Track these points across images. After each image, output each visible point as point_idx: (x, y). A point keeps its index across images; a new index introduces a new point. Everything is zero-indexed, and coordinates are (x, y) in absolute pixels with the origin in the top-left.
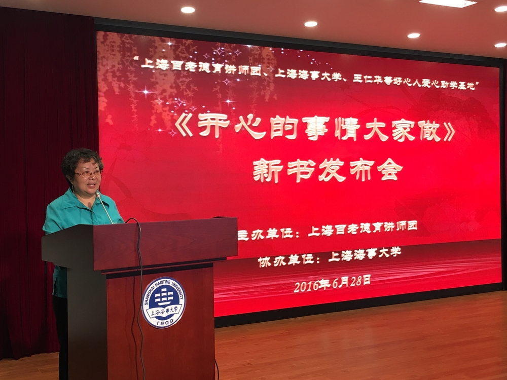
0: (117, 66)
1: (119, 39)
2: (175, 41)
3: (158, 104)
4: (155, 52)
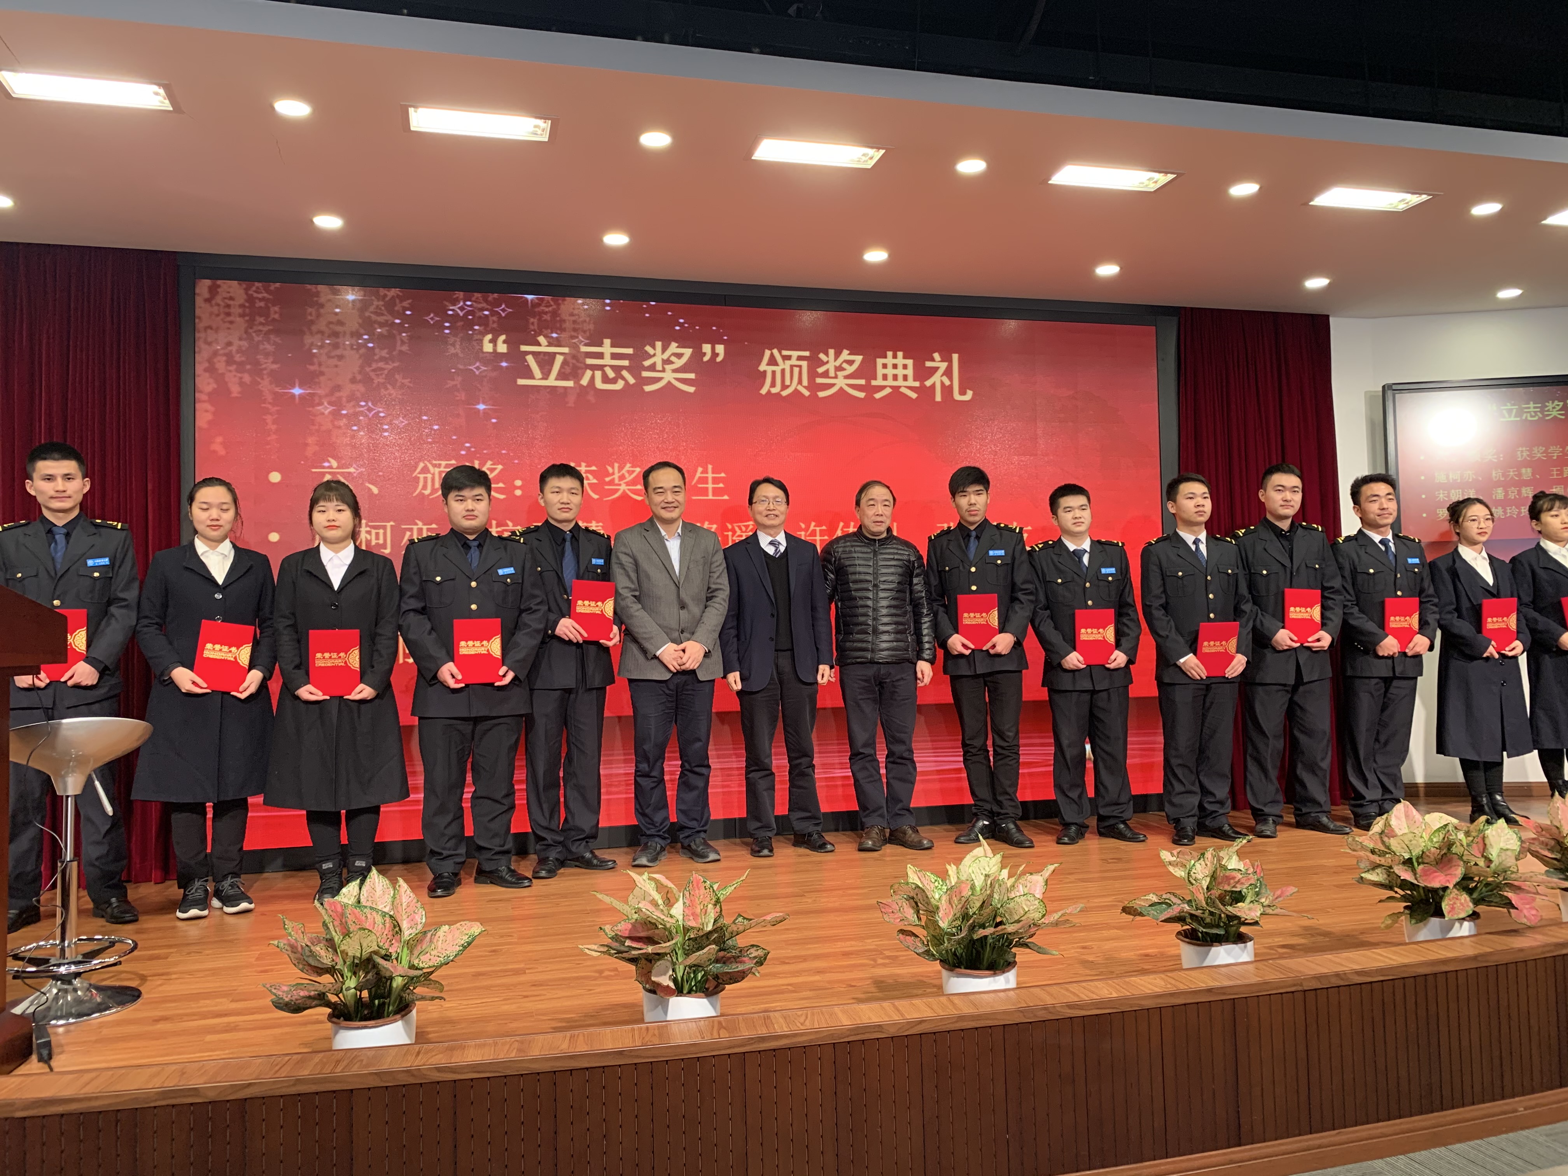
0: (237, 343)
1: (242, 292)
2: (362, 293)
3: (323, 414)
4: (319, 316)
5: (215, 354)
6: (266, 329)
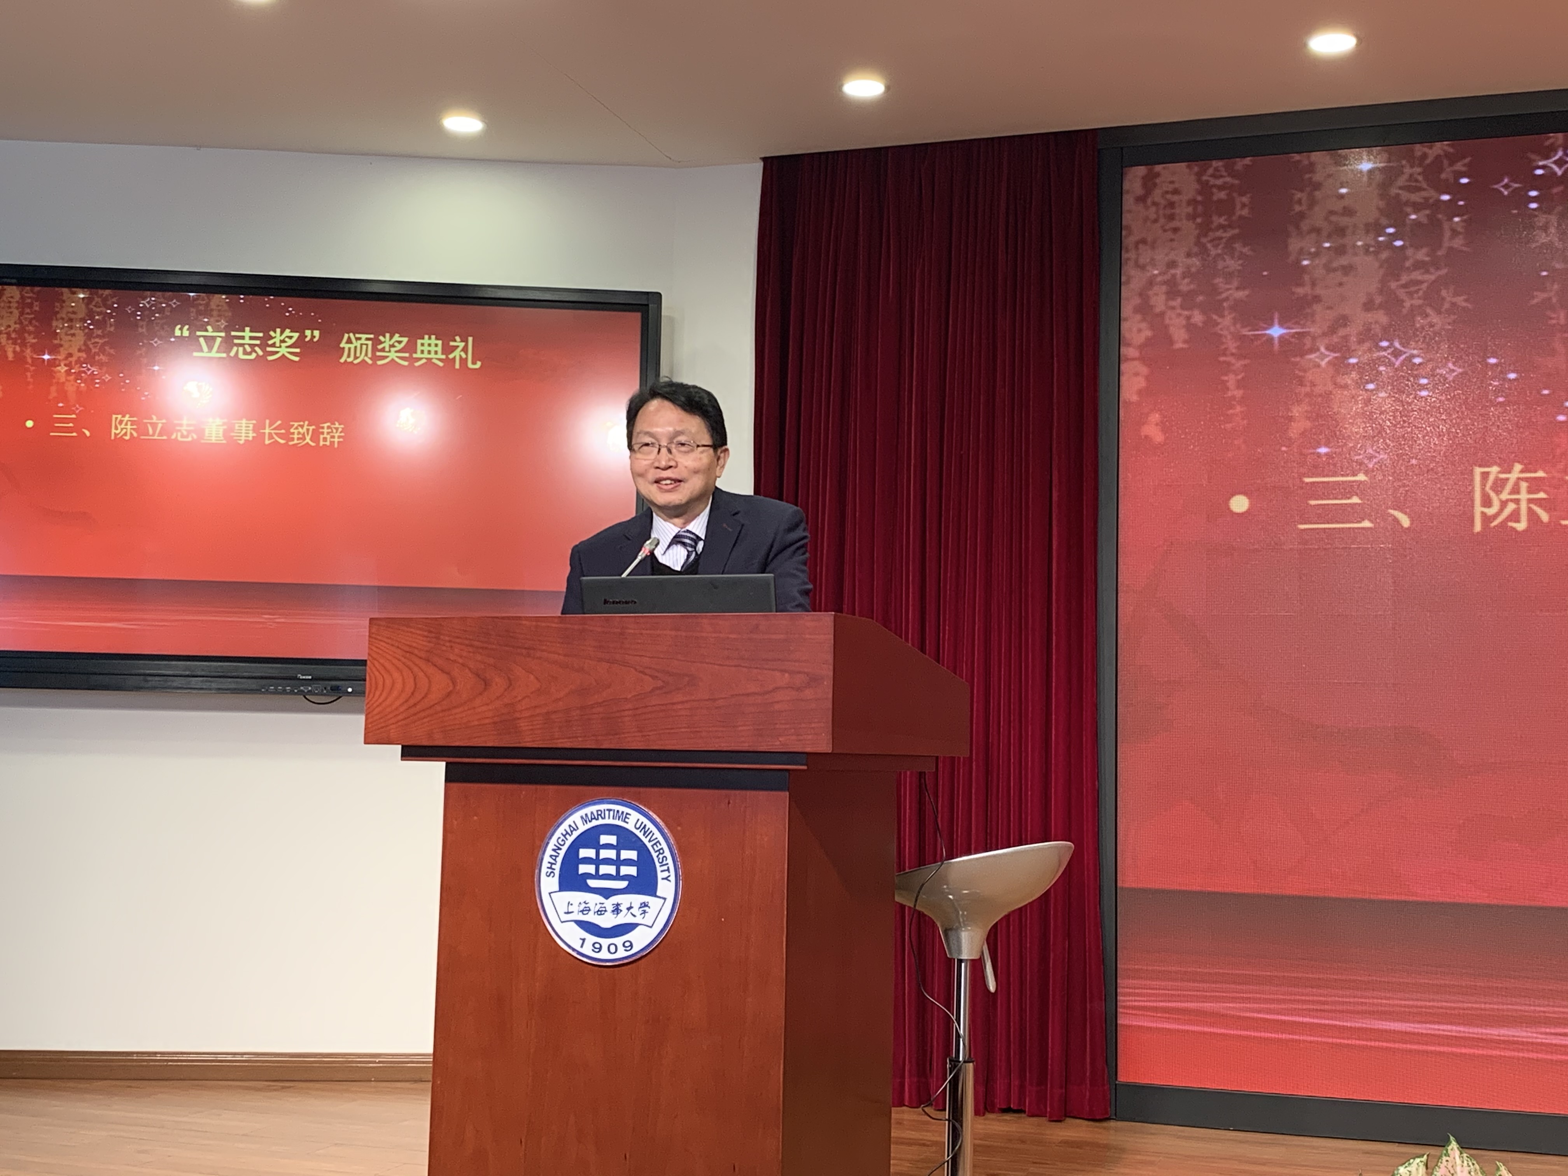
0: (1182, 260)
1: (1193, 177)
2: (1385, 156)
3: (1319, 366)
4: (1312, 203)
5: (1151, 283)
6: (1230, 233)
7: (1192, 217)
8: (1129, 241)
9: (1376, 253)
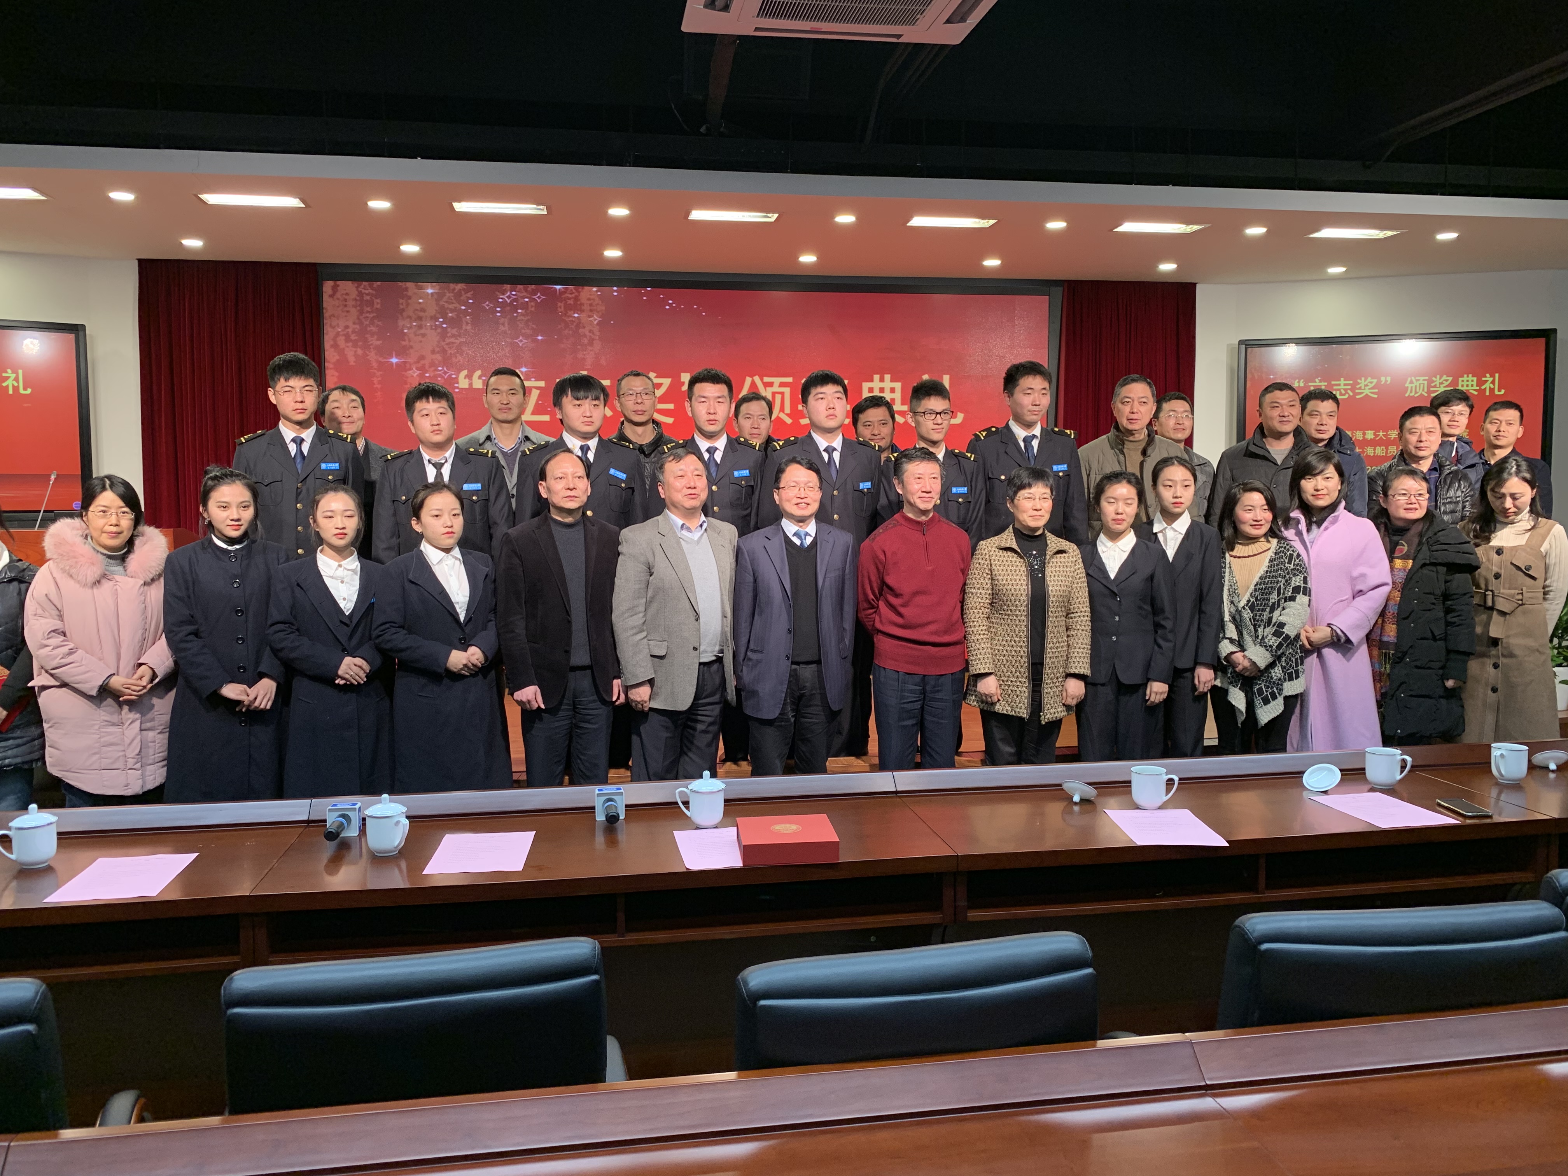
0: (352, 326)
1: (355, 289)
2: (438, 287)
3: (413, 376)
4: (408, 304)
5: (338, 334)
6: (372, 315)
7: (355, 306)
8: (326, 314)
9: (436, 329)
